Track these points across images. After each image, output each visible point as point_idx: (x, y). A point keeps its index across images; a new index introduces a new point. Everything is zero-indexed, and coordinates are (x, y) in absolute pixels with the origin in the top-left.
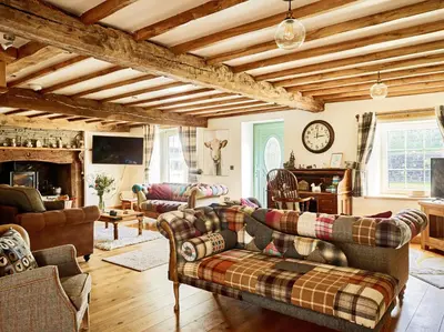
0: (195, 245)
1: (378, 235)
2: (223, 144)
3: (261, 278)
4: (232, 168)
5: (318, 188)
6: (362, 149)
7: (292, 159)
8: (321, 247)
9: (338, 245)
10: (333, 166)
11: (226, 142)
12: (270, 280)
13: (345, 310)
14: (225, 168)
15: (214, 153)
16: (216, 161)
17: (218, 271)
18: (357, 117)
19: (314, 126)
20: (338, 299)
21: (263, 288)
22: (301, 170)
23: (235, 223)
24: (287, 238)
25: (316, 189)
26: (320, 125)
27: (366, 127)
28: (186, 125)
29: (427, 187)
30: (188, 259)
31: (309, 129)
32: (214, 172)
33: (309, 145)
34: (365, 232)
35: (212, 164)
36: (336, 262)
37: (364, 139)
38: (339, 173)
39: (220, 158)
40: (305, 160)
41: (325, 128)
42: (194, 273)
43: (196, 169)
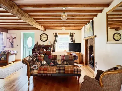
0: (37, 65)
1: (74, 58)
2: (14, 38)
3: (57, 70)
4: (17, 45)
5: (46, 50)
6: (55, 41)
7: (37, 43)
8: (63, 62)
9: (67, 61)
10: (49, 45)
11: (15, 38)
12: (59, 70)
13: (76, 72)
14: (15, 45)
15: (11, 41)
16: (11, 43)
17: (45, 70)
18: (54, 33)
19: (43, 35)
20: (74, 70)
21: (58, 72)
22: (40, 46)
23: (41, 59)
24: (55, 61)
25: (45, 50)
26: (45, 35)
27: (56, 36)
28: (2, 31)
29: (67, 49)
30: (35, 69)
31: (42, 35)
32: (11, 47)
33: (42, 40)
34: (71, 58)
35: (10, 44)
36: (67, 64)
37: (55, 39)
38: (50, 46)
39: (13, 43)
40: (41, 43)
41: (46, 35)
42: (37, 73)
43: (4, 46)
